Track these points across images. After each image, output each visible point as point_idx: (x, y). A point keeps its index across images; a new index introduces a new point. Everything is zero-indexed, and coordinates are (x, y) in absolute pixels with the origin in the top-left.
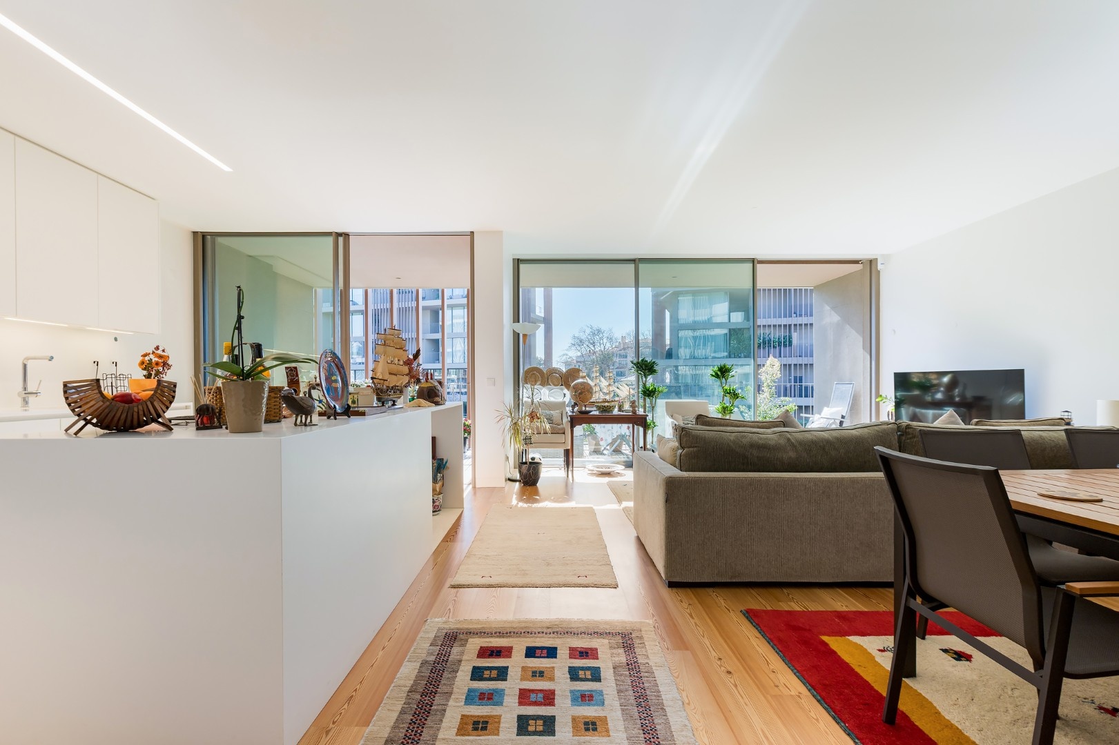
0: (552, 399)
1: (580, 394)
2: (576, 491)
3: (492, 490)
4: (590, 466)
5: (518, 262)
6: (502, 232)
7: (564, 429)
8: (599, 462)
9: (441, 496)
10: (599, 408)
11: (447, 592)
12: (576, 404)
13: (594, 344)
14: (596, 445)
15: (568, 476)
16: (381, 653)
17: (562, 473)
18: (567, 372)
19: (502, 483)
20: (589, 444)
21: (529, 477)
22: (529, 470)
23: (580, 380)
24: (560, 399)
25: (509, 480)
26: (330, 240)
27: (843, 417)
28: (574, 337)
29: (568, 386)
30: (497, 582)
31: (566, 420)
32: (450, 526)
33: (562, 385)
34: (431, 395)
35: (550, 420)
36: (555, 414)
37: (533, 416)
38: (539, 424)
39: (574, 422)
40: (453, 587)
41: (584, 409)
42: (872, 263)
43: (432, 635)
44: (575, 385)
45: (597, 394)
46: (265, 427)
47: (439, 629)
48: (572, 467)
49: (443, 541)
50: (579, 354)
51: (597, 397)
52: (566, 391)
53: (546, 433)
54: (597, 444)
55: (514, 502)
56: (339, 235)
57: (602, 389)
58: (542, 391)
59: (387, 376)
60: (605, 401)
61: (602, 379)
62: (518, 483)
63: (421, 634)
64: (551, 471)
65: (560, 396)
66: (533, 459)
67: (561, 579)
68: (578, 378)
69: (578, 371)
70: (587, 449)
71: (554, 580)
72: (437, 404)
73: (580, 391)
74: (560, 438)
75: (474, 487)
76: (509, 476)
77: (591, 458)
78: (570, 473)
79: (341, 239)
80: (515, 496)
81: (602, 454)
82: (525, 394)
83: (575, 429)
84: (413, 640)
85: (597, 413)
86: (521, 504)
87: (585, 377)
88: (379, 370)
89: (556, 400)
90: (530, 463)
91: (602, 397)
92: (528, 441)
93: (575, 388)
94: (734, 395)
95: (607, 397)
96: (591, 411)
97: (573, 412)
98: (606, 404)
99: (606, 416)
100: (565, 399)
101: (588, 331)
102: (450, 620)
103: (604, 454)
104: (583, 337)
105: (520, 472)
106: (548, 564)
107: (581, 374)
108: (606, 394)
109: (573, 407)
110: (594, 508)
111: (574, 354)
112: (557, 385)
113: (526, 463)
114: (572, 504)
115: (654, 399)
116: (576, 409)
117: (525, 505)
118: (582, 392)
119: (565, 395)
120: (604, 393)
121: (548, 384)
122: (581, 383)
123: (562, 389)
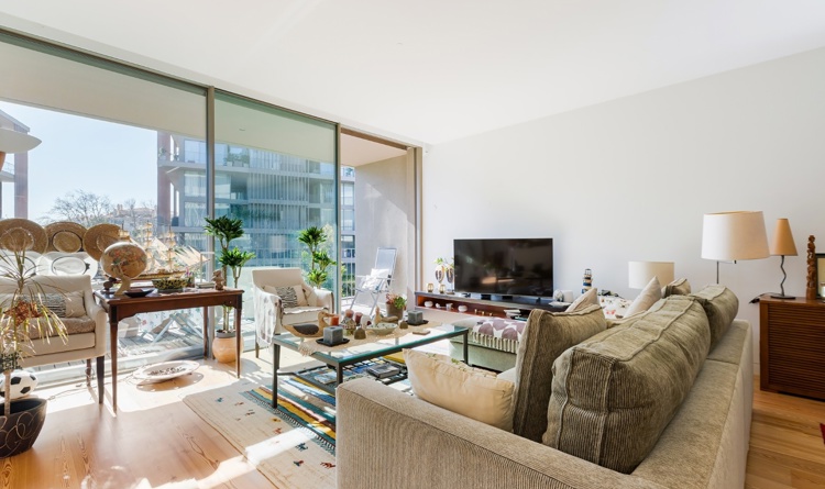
0: (60, 274)
1: (124, 264)
4: (141, 373)
7: (95, 325)
10: (158, 284)
12: (113, 280)
13: (84, 209)
15: (101, 402)
18: (92, 229)
23: (122, 243)
24: (79, 273)
27: (389, 277)
28: (59, 201)
29: (96, 254)
31: (94, 308)
33: (82, 250)
36: (70, 299)
39: (117, 311)
41: (131, 287)
42: (416, 151)
45: (152, 263)
51: (153, 267)
52: (89, 260)
57: (162, 256)
58: (39, 261)
65: (85, 269)
68: (116, 240)
69: (115, 229)
73: (125, 260)
74: (88, 340)
83: (119, 324)
85: (155, 292)
87: (128, 238)
89: (71, 275)
93: (114, 254)
94: (325, 260)
95: (168, 268)
96: (148, 291)
97: (108, 294)
98: (171, 278)
99: (173, 295)
100: (88, 273)
103: (147, 342)
107: (121, 234)
109: (108, 285)
112: (72, 251)
115: (238, 269)
116: (116, 287)
118: (127, 262)
119: (87, 266)
120: (162, 263)
121: (51, 248)
122: (125, 247)
123: (82, 257)
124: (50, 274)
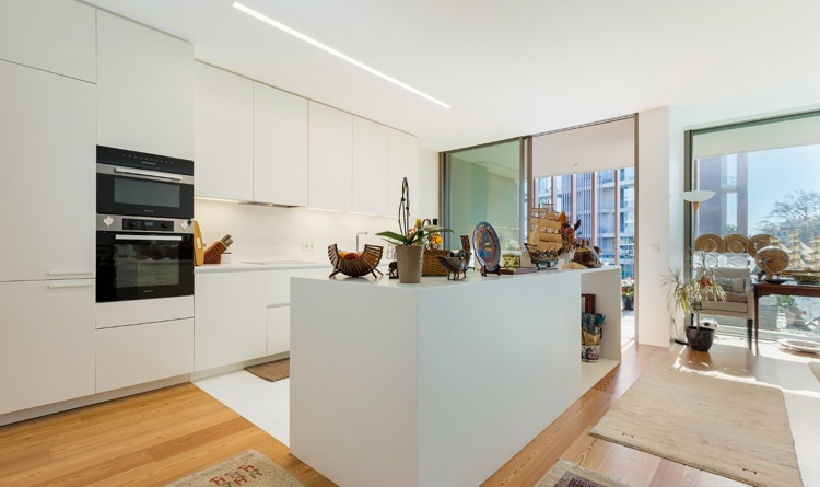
0: (731, 266)
1: (770, 262)
2: (761, 366)
3: (655, 349)
4: (784, 341)
5: (690, 135)
6: (667, 107)
7: (746, 298)
8: (799, 338)
9: (598, 347)
10: (797, 278)
11: (583, 438)
12: (763, 273)
13: (805, 209)
14: (796, 317)
15: (749, 348)
16: (512, 475)
17: (744, 344)
18: (753, 238)
19: (666, 344)
20: (787, 316)
21: (699, 342)
22: (698, 334)
23: (770, 247)
24: (743, 267)
25: (676, 341)
26: (518, 143)
28: (778, 204)
29: (753, 253)
30: (638, 444)
31: (748, 288)
32: (604, 375)
33: (745, 252)
34: (586, 259)
35: (726, 288)
36: (736, 282)
37: (704, 282)
38: (711, 291)
39: (759, 291)
40: (592, 435)
41: (775, 277)
43: (559, 477)
44: (763, 252)
45: (796, 264)
46: (423, 279)
47: (567, 473)
48: (757, 338)
49: (593, 388)
50: (784, 220)
51: (796, 266)
52: (750, 258)
53: (719, 300)
54: (798, 317)
55: (677, 365)
56: (524, 138)
57: (804, 258)
58: (719, 258)
59: (538, 243)
60: (809, 270)
61: (804, 246)
62: (685, 346)
63: (550, 472)
64: (728, 339)
65: (750, 264)
66: (707, 324)
67: (719, 465)
68: (767, 245)
69: (767, 238)
70: (782, 321)
71: (708, 462)
72: (590, 266)
73: (769, 259)
74: (743, 307)
75: (637, 343)
76: (675, 337)
77: (788, 332)
78: (754, 344)
79: (526, 141)
80: (678, 359)
81: (805, 328)
82: (696, 259)
83: (760, 299)
84: (542, 475)
85: (795, 283)
86: (684, 368)
87: (778, 244)
88: (532, 237)
89: (737, 268)
90: (701, 329)
91: (803, 265)
92: (697, 306)
93: (763, 255)
95: (812, 267)
96: (784, 281)
97: (760, 281)
98: (809, 274)
99: (811, 288)
100: (749, 267)
101: (797, 196)
102: (581, 468)
103: (809, 330)
104: (790, 202)
105: (688, 336)
106: (705, 442)
107: (772, 241)
108: (811, 263)
109: (760, 275)
110: (783, 390)
111: (777, 221)
112: (739, 252)
113: (695, 328)
114: (752, 380)
116: (764, 277)
117: (689, 371)
118: (773, 260)
119: (749, 262)
120: (807, 262)
121: (727, 250)
122: (772, 251)
123: (746, 257)
124: (726, 266)
